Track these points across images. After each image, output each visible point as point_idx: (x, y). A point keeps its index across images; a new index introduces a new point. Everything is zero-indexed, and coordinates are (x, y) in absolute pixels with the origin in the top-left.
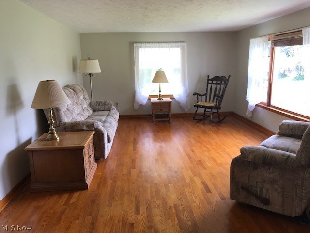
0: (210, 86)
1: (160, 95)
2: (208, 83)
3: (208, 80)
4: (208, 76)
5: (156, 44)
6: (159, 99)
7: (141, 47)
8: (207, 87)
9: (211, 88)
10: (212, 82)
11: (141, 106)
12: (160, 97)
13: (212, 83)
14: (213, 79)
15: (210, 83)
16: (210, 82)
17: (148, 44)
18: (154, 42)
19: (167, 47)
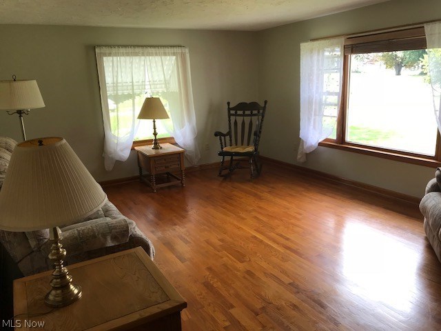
0: (233, 118)
1: (156, 140)
2: (230, 115)
3: (229, 109)
4: (229, 103)
5: (137, 50)
6: (156, 148)
7: (110, 55)
8: (230, 121)
9: (236, 123)
10: (236, 112)
11: (119, 163)
12: (156, 144)
13: (236, 115)
14: (236, 108)
15: (233, 115)
16: (232, 112)
17: (122, 50)
18: (134, 46)
19: (156, 55)
